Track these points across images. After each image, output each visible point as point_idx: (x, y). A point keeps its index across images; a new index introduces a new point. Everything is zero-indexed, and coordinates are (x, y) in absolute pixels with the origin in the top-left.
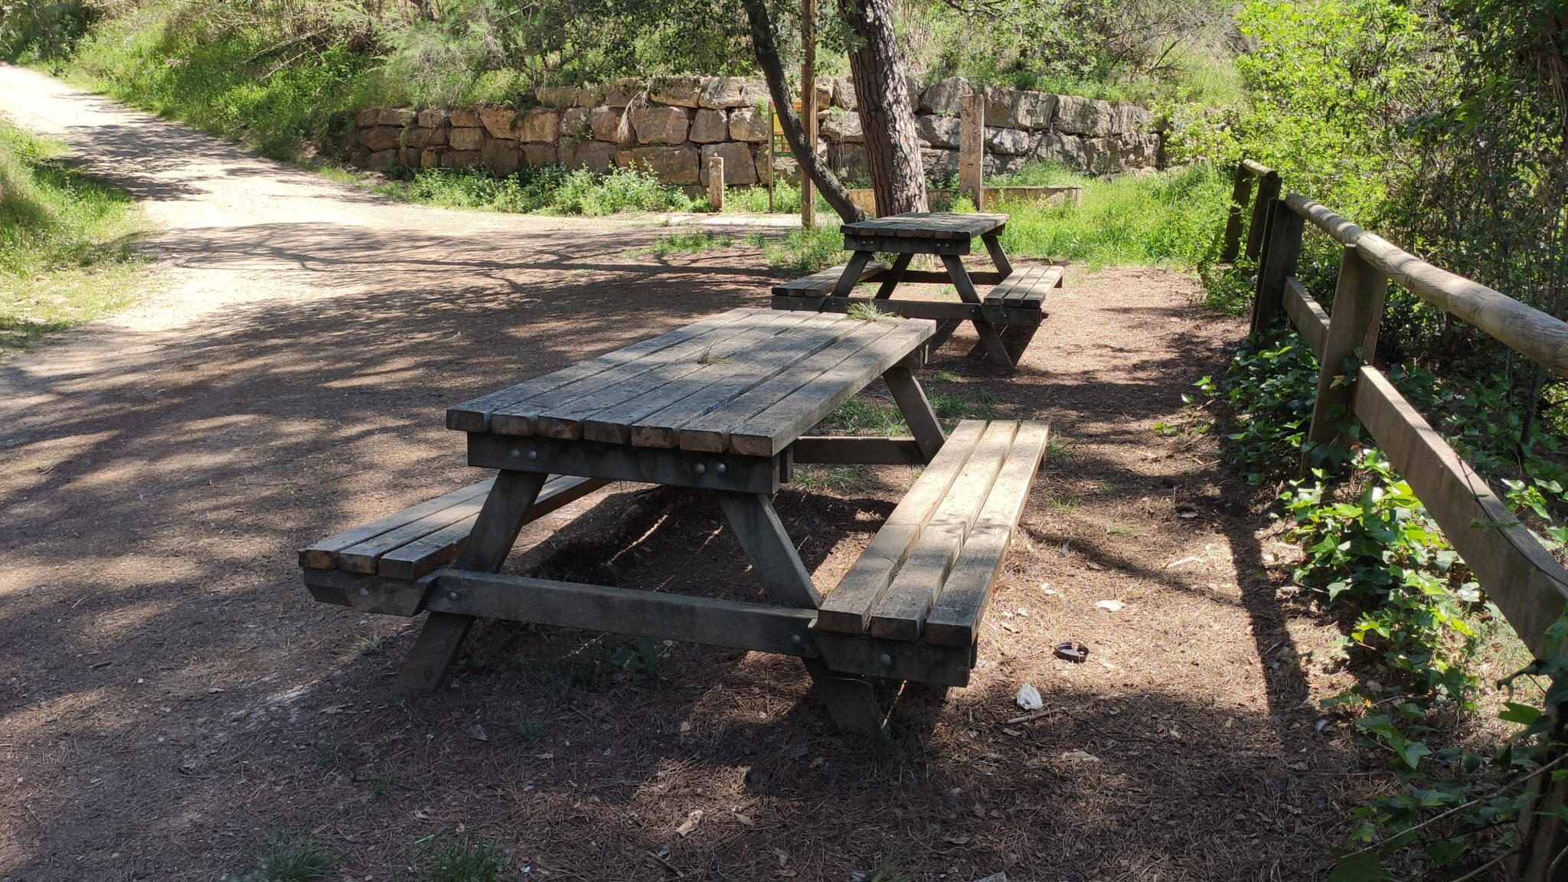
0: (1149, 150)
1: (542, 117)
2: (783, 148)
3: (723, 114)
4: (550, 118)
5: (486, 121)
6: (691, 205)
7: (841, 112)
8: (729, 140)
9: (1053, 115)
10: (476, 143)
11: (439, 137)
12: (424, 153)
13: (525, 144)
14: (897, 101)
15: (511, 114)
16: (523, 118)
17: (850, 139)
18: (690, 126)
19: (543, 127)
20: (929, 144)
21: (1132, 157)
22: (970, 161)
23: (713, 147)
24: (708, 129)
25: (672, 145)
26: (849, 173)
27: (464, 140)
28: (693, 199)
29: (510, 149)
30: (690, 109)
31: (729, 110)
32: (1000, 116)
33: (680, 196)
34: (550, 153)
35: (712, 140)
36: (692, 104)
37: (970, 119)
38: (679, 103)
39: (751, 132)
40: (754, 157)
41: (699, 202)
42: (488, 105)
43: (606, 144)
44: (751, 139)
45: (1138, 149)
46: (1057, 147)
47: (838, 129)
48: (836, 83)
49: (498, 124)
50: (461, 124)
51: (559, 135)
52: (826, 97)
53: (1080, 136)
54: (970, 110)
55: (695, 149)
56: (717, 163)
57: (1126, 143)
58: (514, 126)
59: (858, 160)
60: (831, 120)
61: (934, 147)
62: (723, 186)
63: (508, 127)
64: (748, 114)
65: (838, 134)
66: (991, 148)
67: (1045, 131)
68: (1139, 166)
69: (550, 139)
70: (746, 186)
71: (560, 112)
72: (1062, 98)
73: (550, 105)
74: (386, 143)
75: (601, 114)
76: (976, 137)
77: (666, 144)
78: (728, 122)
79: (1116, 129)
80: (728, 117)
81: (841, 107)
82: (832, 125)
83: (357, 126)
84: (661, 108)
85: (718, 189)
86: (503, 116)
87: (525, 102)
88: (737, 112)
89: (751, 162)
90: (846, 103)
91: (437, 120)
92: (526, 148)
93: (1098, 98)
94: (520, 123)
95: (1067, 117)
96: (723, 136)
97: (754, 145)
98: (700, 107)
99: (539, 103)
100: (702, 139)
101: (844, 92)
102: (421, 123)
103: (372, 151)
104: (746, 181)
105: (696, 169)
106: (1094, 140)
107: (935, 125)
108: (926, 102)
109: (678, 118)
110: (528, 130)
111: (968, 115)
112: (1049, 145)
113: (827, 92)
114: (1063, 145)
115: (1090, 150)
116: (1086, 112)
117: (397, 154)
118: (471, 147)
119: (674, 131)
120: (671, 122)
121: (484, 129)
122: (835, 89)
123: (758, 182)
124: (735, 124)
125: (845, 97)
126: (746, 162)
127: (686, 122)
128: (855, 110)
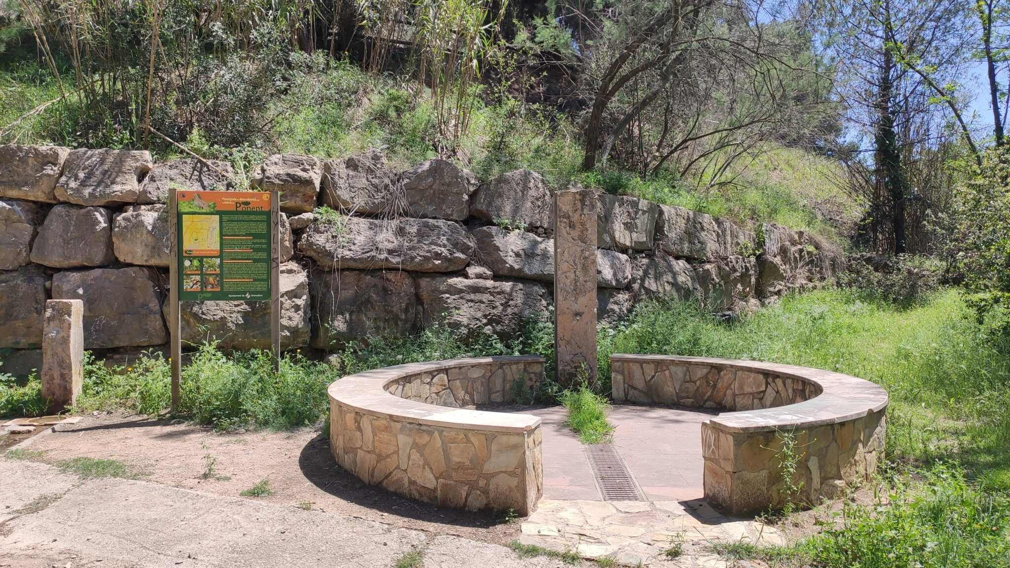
0: (752, 278)
2: (204, 283)
3: (101, 218)
7: (335, 216)
8: (113, 262)
9: (658, 229)
17: (353, 264)
18: (35, 235)
20: (489, 273)
21: (740, 287)
22: (576, 308)
23: (75, 276)
24: (66, 242)
26: (350, 324)
31: (115, 208)
35: (74, 262)
36: (42, 198)
37: (576, 233)
38: (15, 193)
39: (155, 249)
40: (162, 296)
44: (153, 262)
45: (744, 277)
46: (667, 277)
47: (330, 246)
48: (327, 168)
52: (308, 190)
53: (689, 260)
54: (575, 218)
55: (39, 280)
56: (70, 311)
57: (733, 269)
59: (368, 301)
60: (317, 231)
61: (496, 277)
62: (80, 356)
64: (149, 217)
65: (330, 255)
67: (649, 253)
68: (747, 298)
72: (665, 208)
78: (110, 230)
79: (723, 251)
80: (111, 221)
81: (336, 208)
82: (320, 240)
85: (63, 365)
88: (130, 212)
89: (154, 305)
90: (345, 202)
93: (700, 210)
95: (673, 233)
96: (98, 255)
97: (159, 273)
98: (57, 202)
100: (54, 260)
101: (341, 183)
104: (136, 344)
106: (708, 266)
107: (499, 241)
108: (481, 205)
109: (8, 221)
111: (572, 226)
112: (657, 273)
113: (309, 182)
114: (675, 275)
115: (703, 279)
116: (693, 229)
122: (324, 178)
123: (164, 344)
124: (122, 234)
125: (344, 194)
126: (145, 305)
127: (27, 229)
128: (360, 214)
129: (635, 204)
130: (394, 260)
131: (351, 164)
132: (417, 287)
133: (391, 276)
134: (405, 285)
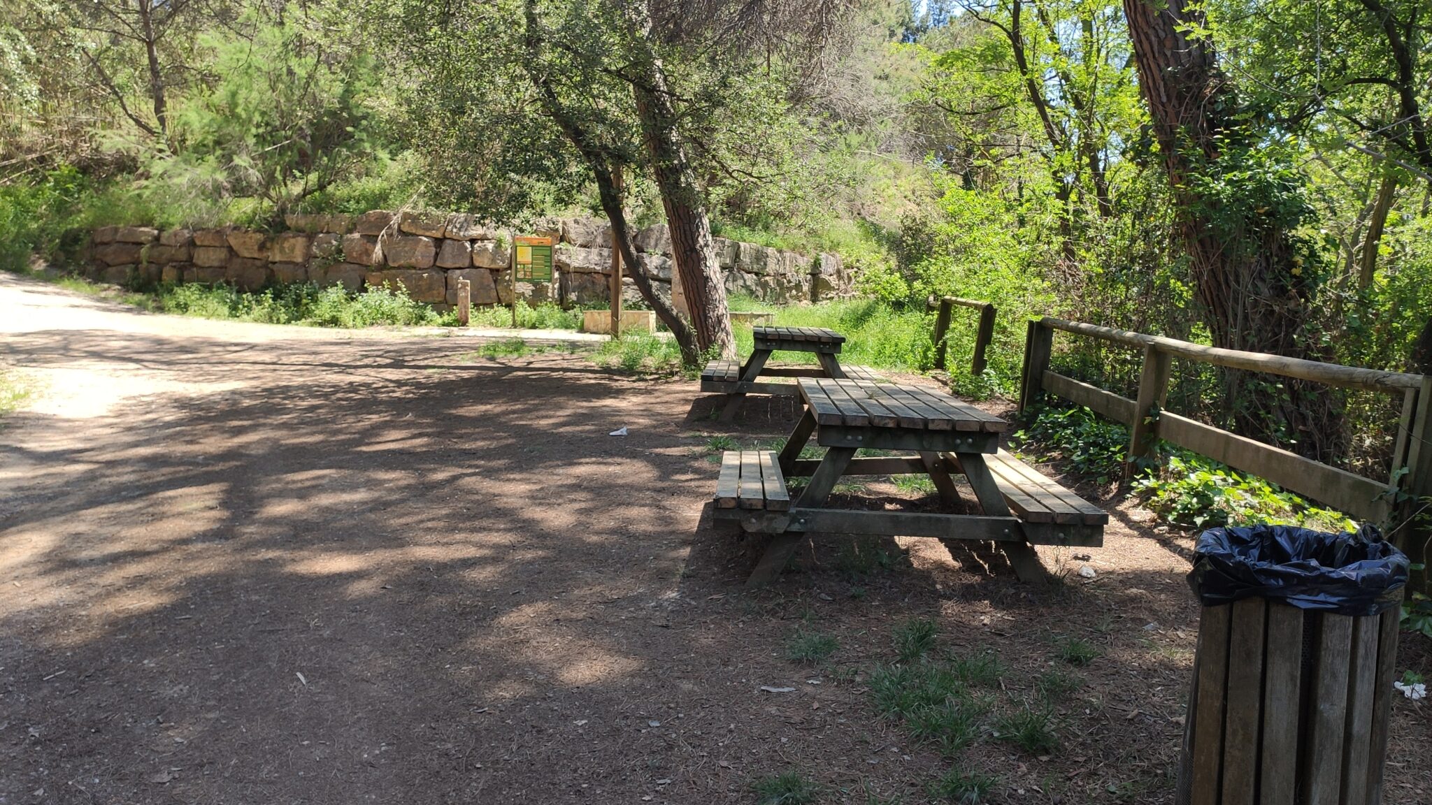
0: (806, 288)
1: (292, 241)
2: (525, 275)
3: (468, 245)
4: (300, 242)
5: (232, 242)
6: (440, 321)
7: (570, 247)
8: (472, 266)
9: (737, 256)
10: (221, 260)
11: (182, 254)
12: (167, 269)
13: (274, 263)
14: (706, 245)
15: (260, 236)
16: (272, 240)
17: (578, 270)
18: (437, 254)
19: (295, 248)
21: (794, 292)
23: (458, 272)
24: (454, 257)
25: (420, 269)
26: (578, 297)
27: (209, 257)
28: (441, 314)
29: (258, 267)
30: (436, 239)
31: (473, 241)
33: (430, 313)
34: (301, 272)
35: (457, 266)
36: (439, 235)
38: (428, 234)
39: (493, 261)
40: (495, 281)
41: (446, 318)
42: (236, 228)
43: (356, 266)
44: (493, 266)
45: (798, 286)
46: (741, 282)
47: (568, 261)
48: (564, 223)
49: (247, 246)
50: (206, 243)
51: (309, 257)
53: (757, 274)
55: (442, 273)
56: (465, 285)
57: (789, 282)
58: (262, 247)
59: (586, 287)
60: (562, 254)
62: (470, 305)
63: (256, 247)
64: (490, 246)
65: (569, 265)
67: (731, 269)
68: (798, 298)
69: (300, 260)
70: (490, 305)
71: (311, 236)
72: (742, 244)
73: (299, 231)
74: (125, 258)
75: (353, 240)
77: (414, 268)
78: (472, 251)
79: (781, 271)
80: (472, 247)
81: (570, 243)
82: (563, 258)
83: (93, 242)
84: (410, 237)
85: (466, 307)
86: (251, 238)
87: (276, 226)
88: (479, 243)
89: (493, 285)
90: (574, 240)
91: (180, 239)
92: (275, 267)
93: (767, 245)
94: (268, 245)
95: (746, 260)
96: (467, 262)
97: (495, 272)
98: (445, 238)
99: (289, 228)
100: (448, 264)
101: (571, 231)
102: (163, 240)
103: (109, 266)
104: (488, 301)
105: (442, 290)
106: (767, 278)
108: (638, 242)
109: (426, 246)
110: (277, 251)
112: (734, 281)
113: (557, 230)
114: (745, 281)
115: (765, 285)
116: (760, 257)
117: (136, 269)
118: (216, 264)
119: (422, 257)
120: (420, 249)
121: (230, 248)
122: (563, 229)
123: (499, 302)
124: (478, 253)
125: (573, 236)
126: (488, 285)
127: (433, 250)
128: (581, 246)
129: (723, 242)
130: (598, 268)
131: (576, 222)
132: (608, 281)
133: (596, 276)
134: (603, 280)
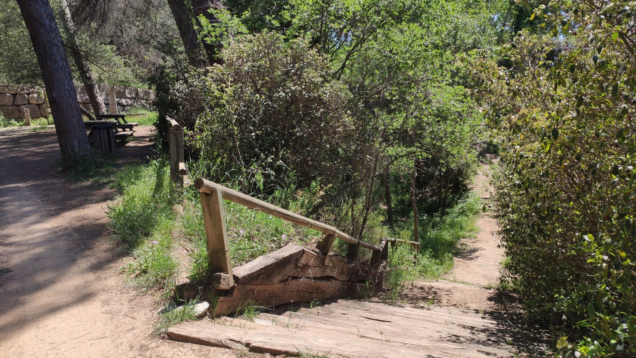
3: (26, 96)
6: (18, 125)
8: (29, 103)
9: (137, 94)
18: (14, 100)
22: (113, 108)
23: (24, 106)
24: (21, 100)
25: (8, 106)
28: (18, 122)
30: (13, 94)
31: (28, 94)
32: (121, 95)
33: (13, 121)
35: (23, 104)
36: (14, 93)
37: (111, 96)
38: (9, 92)
39: (38, 101)
40: (39, 109)
41: (21, 123)
44: (38, 103)
46: (139, 103)
53: (146, 100)
55: (17, 107)
56: (27, 111)
62: (30, 118)
64: (36, 96)
66: (119, 104)
67: (135, 99)
70: (39, 118)
72: (139, 89)
76: (114, 101)
77: (5, 106)
78: (28, 98)
80: (28, 96)
84: (2, 94)
85: (28, 119)
88: (31, 95)
93: (150, 89)
95: (141, 95)
96: (27, 102)
97: (39, 105)
98: (17, 94)
100: (19, 104)
104: (38, 116)
105: (18, 113)
106: (151, 101)
109: (9, 97)
111: (110, 94)
112: (137, 102)
114: (141, 103)
115: (150, 104)
116: (147, 93)
119: (8, 101)
120: (7, 98)
123: (42, 116)
124: (31, 99)
126: (37, 110)
127: (12, 99)
